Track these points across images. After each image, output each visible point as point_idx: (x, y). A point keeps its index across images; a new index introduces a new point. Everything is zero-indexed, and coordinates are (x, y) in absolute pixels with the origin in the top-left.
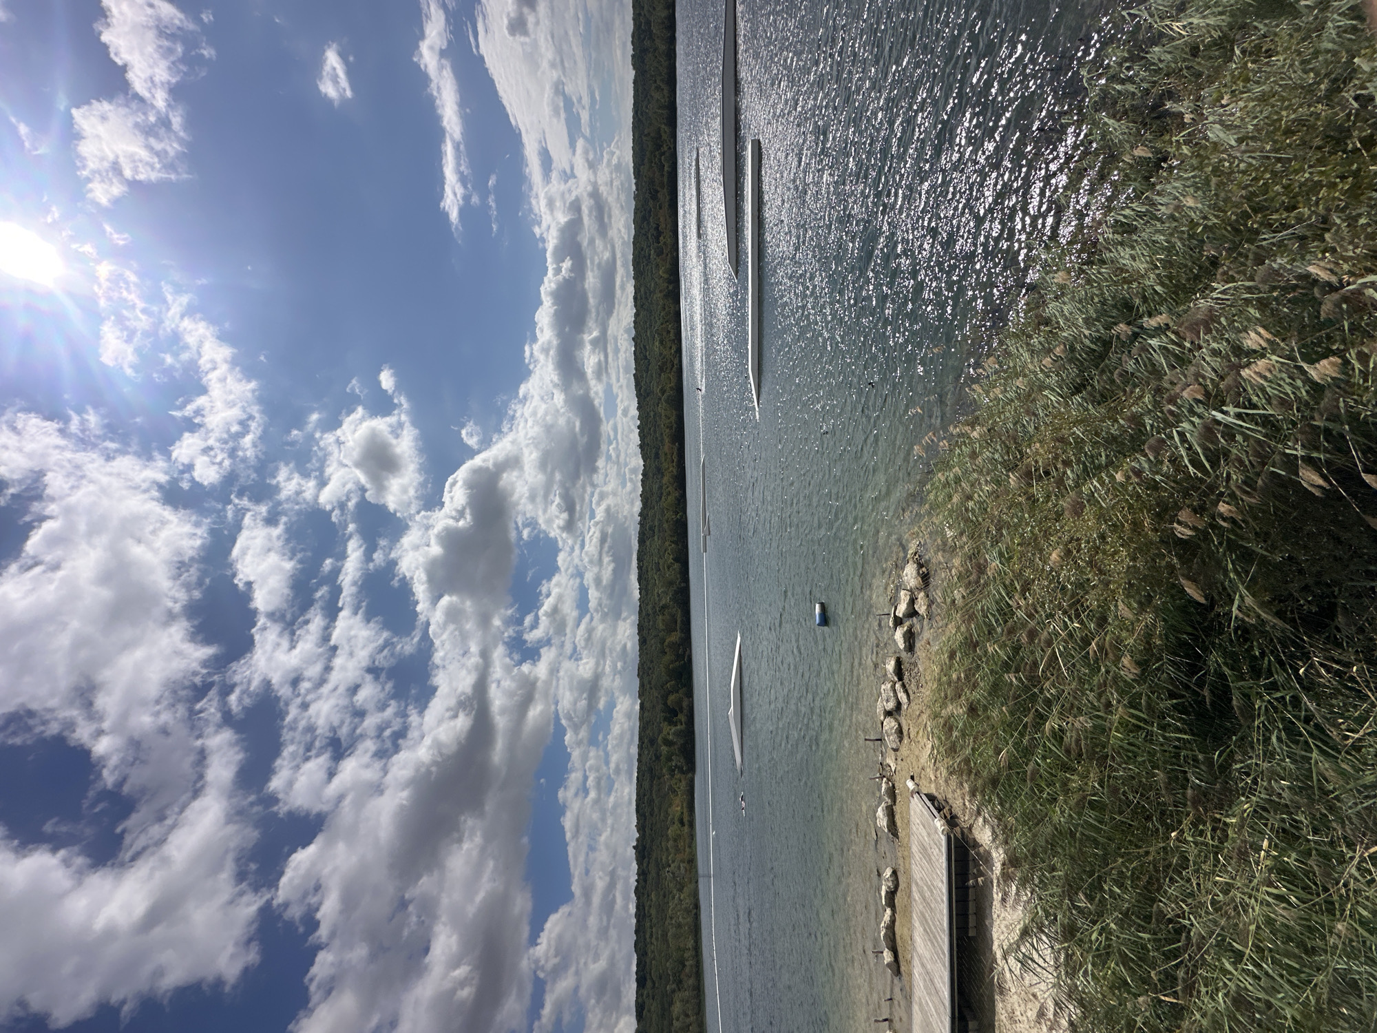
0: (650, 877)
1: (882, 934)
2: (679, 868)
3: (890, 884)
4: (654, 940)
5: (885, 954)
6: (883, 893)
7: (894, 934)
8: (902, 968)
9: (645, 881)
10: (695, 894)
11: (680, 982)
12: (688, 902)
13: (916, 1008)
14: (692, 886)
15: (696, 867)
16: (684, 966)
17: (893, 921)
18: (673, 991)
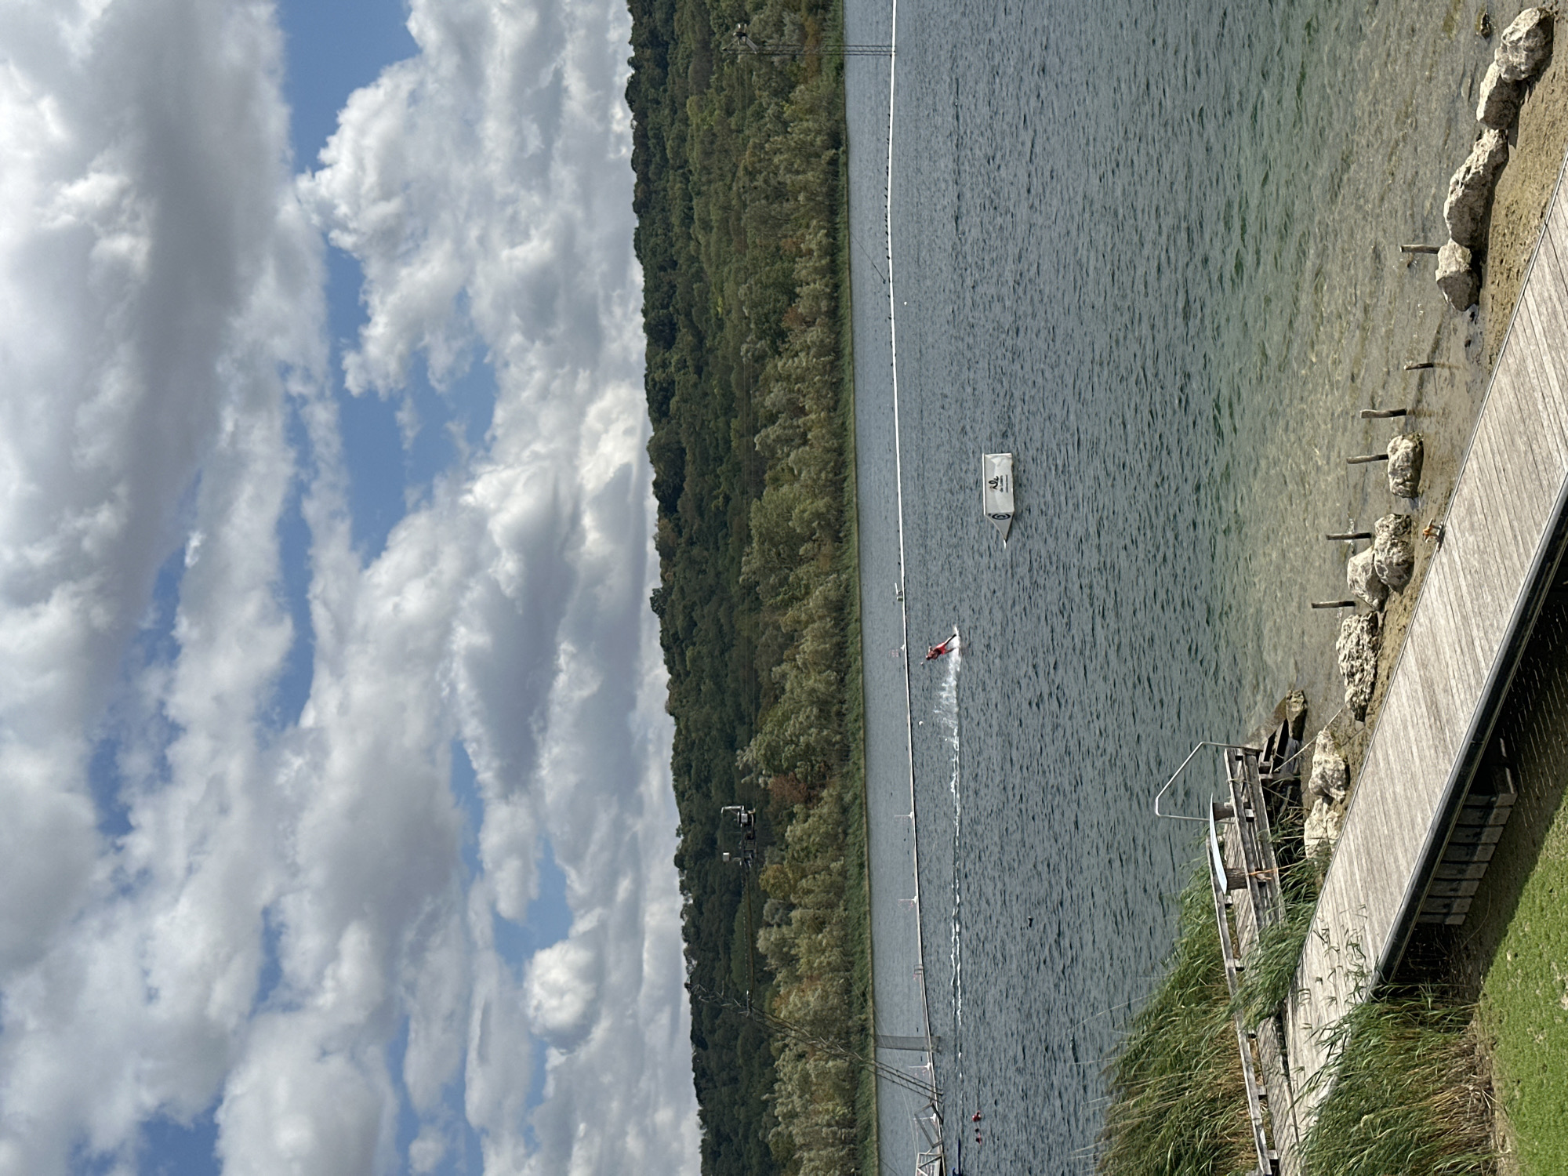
0: (678, 56)
1: (1451, 199)
2: (779, 25)
3: (1520, 59)
4: (696, 229)
5: (1443, 254)
6: (1486, 87)
7: (1489, 201)
8: (1489, 289)
9: (663, 64)
10: (835, 103)
11: (782, 335)
12: (807, 129)
13: (1502, 379)
14: (824, 83)
15: (839, 27)
16: (793, 297)
17: (1497, 165)
18: (760, 358)
